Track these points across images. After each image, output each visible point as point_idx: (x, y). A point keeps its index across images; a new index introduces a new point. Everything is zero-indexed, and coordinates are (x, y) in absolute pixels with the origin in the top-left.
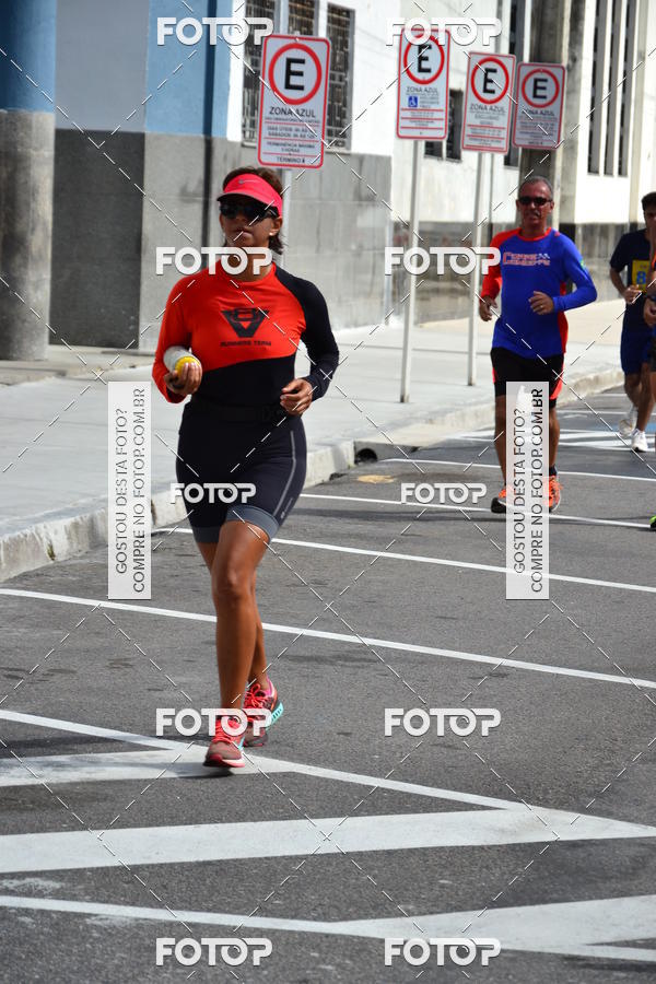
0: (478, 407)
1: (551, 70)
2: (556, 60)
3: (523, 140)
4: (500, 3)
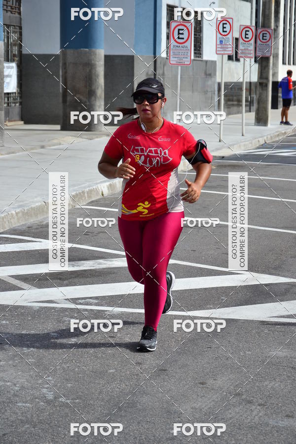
0: (245, 143)
1: (268, 30)
2: (269, 27)
3: (259, 54)
4: (252, 8)
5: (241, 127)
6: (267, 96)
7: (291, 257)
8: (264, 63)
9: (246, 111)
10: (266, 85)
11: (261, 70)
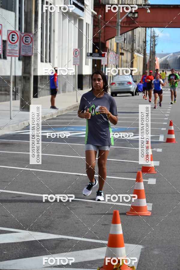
0: (13, 125)
1: (30, 35)
2: (31, 32)
3: (23, 53)
4: (16, 17)
5: (9, 112)
6: (29, 88)
7: (58, 218)
8: (27, 61)
9: (13, 99)
10: (29, 79)
11: (25, 67)
